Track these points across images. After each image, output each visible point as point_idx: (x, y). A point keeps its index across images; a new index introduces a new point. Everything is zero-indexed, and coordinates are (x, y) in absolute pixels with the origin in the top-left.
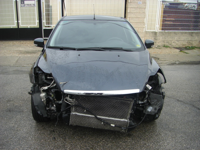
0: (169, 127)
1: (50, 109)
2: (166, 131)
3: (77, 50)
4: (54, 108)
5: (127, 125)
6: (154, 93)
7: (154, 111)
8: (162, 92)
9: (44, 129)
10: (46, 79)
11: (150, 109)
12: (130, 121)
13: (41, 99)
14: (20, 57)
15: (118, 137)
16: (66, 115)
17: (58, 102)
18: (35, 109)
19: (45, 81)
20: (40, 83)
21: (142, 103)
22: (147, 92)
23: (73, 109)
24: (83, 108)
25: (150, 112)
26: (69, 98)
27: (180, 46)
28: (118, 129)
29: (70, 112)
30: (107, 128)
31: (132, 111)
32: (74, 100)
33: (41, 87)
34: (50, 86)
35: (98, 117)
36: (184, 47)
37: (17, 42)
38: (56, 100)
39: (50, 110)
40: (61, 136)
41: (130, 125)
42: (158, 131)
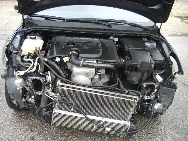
0: (176, 125)
1: (27, 100)
2: (173, 131)
3: (67, 21)
4: (32, 100)
5: (128, 128)
6: (165, 86)
7: (162, 108)
8: (174, 83)
9: (22, 121)
10: (22, 61)
11: (157, 106)
12: (131, 124)
13: (17, 88)
14: (11, 19)
15: (113, 139)
16: (47, 113)
17: (37, 93)
18: (10, 98)
19: (22, 64)
20: (14, 65)
21: (149, 98)
22: (157, 85)
23: (57, 105)
24: (69, 105)
25: (157, 109)
26: (51, 92)
27: (181, 14)
28: (114, 133)
29: (52, 110)
30: (100, 131)
31: (136, 110)
32: (58, 94)
33: (16, 71)
34: (28, 71)
35: (90, 117)
36: (185, 16)
37: (11, 2)
38: (35, 91)
39: (27, 102)
40: (42, 134)
41: (131, 130)
42: (163, 131)
